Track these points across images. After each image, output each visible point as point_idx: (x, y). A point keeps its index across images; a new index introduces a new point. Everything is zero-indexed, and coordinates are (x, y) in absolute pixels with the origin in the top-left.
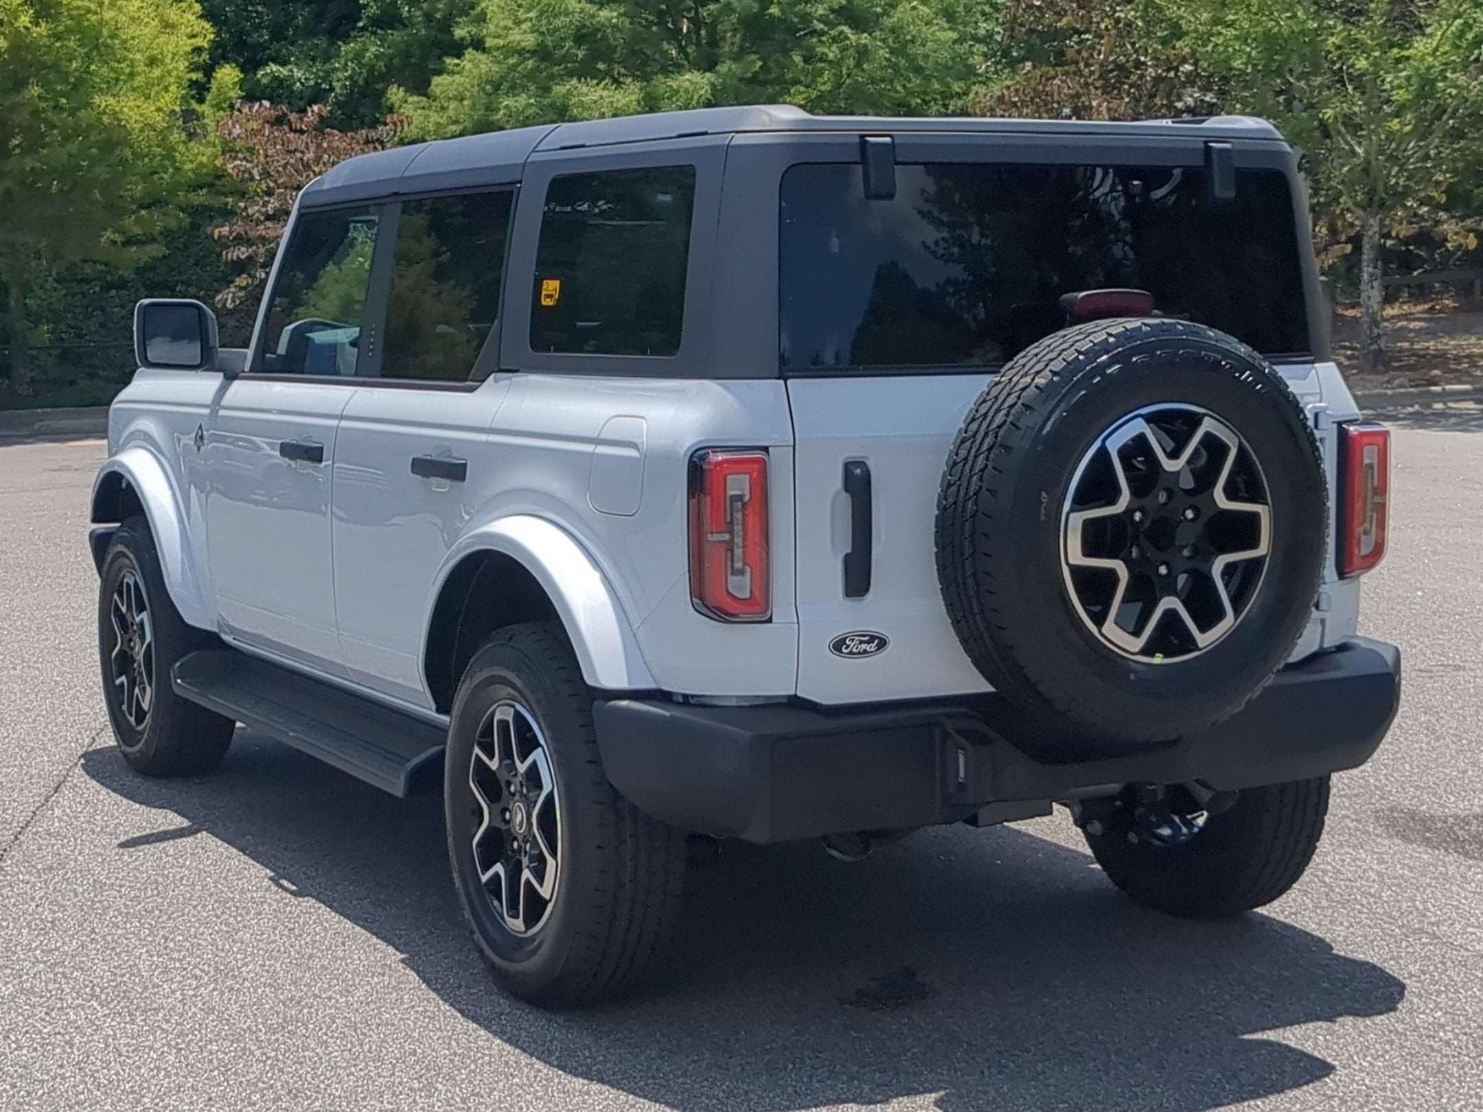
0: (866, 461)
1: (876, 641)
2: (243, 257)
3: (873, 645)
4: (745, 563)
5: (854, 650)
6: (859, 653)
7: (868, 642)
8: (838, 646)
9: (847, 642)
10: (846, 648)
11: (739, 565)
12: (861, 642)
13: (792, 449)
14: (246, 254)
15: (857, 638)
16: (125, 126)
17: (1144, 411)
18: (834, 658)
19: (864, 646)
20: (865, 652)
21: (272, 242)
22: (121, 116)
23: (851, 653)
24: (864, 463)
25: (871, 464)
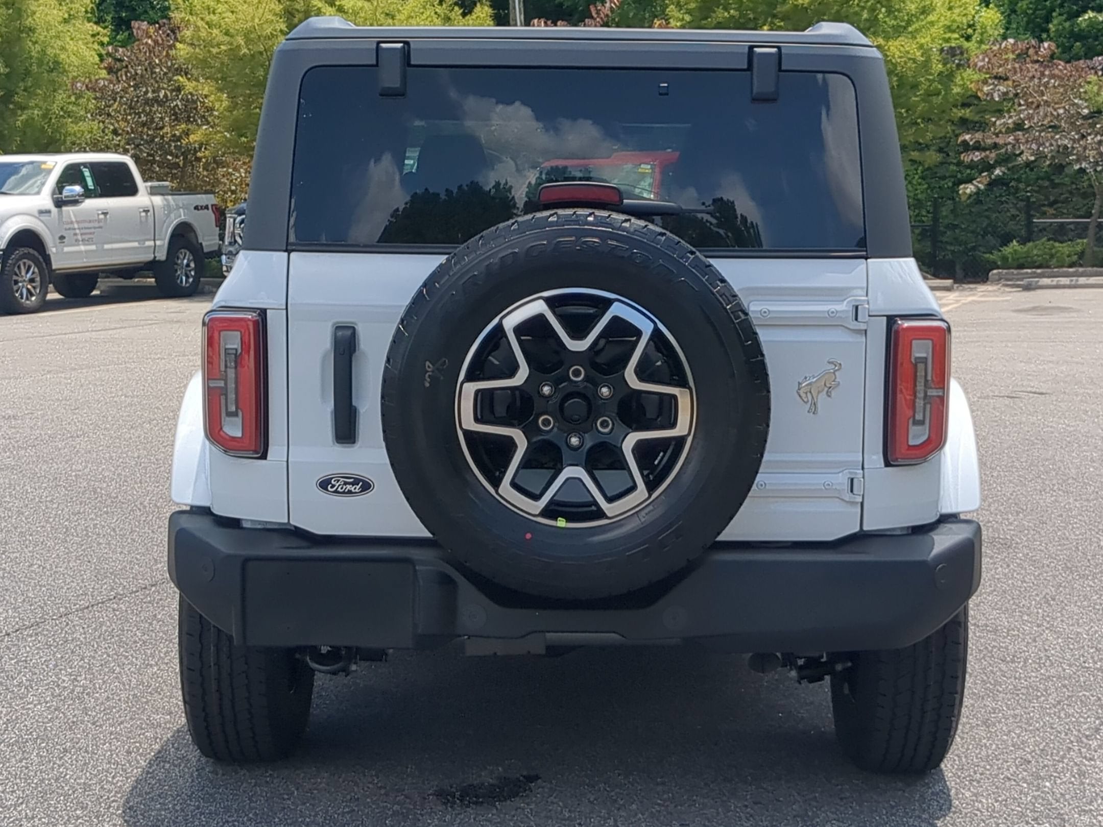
0: (356, 327)
1: (361, 483)
2: (976, 159)
3: (358, 487)
4: (237, 408)
5: (339, 489)
6: (344, 493)
7: (352, 484)
8: (324, 484)
9: (333, 482)
10: (332, 487)
11: (233, 409)
12: (346, 483)
13: (285, 312)
14: (979, 158)
15: (342, 479)
16: (891, 60)
17: (546, 294)
18: (321, 493)
19: (349, 487)
20: (350, 492)
21: (1003, 147)
22: (888, 53)
23: (336, 492)
24: (354, 328)
25: (361, 329)
